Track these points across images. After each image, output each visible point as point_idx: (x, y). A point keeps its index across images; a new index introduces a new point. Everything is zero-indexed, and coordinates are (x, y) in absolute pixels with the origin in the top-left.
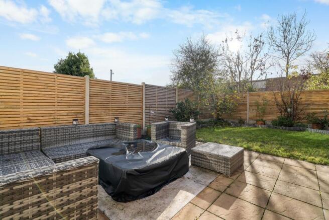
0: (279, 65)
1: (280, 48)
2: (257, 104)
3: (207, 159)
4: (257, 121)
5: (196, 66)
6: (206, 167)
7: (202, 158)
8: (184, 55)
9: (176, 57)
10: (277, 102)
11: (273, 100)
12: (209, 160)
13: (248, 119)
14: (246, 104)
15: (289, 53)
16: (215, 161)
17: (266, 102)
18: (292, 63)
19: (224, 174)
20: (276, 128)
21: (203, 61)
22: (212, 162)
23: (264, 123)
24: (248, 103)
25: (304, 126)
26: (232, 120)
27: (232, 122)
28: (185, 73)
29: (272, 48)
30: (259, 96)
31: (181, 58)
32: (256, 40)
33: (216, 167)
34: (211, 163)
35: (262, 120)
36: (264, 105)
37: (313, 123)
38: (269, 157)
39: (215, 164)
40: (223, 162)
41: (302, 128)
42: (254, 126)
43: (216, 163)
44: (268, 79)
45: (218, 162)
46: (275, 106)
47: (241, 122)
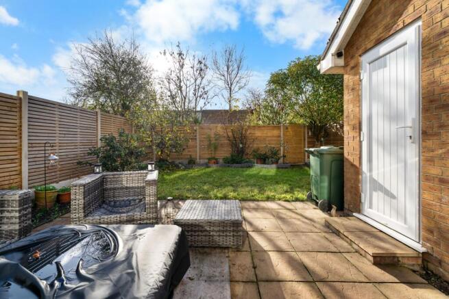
0: (223, 96)
1: (222, 78)
2: (209, 138)
3: (206, 231)
4: (209, 159)
5: (119, 80)
6: (204, 244)
7: (195, 231)
8: (97, 57)
9: (80, 59)
10: (228, 137)
11: (225, 135)
12: (209, 231)
13: (198, 157)
14: (196, 139)
15: (231, 84)
16: (219, 231)
17: (218, 136)
18: (235, 96)
19: (234, 247)
20: (229, 166)
21: (131, 74)
22: (215, 234)
23: (217, 162)
24: (198, 137)
25: (251, 162)
26: (180, 161)
27: (180, 163)
28: (98, 88)
29: (215, 75)
30: (211, 129)
31: (92, 62)
32: (200, 63)
33: (221, 241)
34: (213, 236)
35: (214, 158)
36: (216, 140)
37: (257, 158)
38: (252, 204)
39: (219, 236)
40: (232, 229)
41: (250, 164)
42: (207, 166)
43: (221, 234)
44: (204, 111)
45: (223, 231)
46: (227, 141)
47: (191, 163)
